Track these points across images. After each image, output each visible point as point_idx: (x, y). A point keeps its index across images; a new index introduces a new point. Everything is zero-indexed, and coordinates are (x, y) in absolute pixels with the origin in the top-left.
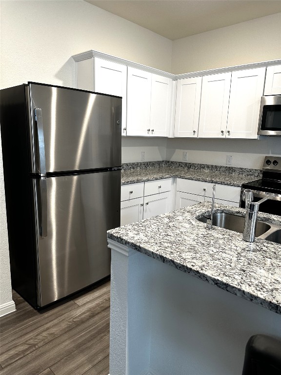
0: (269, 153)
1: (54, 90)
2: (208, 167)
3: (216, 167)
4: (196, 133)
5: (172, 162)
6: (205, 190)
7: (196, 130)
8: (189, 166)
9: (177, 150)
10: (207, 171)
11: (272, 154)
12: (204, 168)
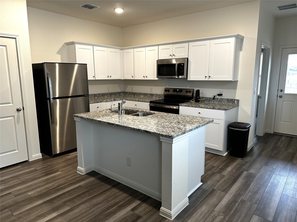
0: (167, 86)
1: (57, 65)
2: (143, 94)
3: (146, 94)
4: (133, 77)
5: (126, 92)
6: (136, 105)
7: (134, 76)
8: (134, 94)
9: (128, 86)
10: (142, 96)
11: (168, 86)
12: (141, 95)
